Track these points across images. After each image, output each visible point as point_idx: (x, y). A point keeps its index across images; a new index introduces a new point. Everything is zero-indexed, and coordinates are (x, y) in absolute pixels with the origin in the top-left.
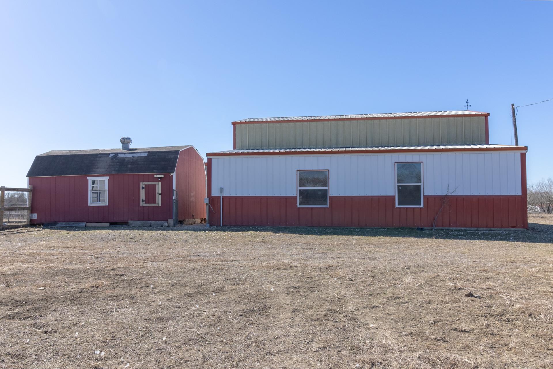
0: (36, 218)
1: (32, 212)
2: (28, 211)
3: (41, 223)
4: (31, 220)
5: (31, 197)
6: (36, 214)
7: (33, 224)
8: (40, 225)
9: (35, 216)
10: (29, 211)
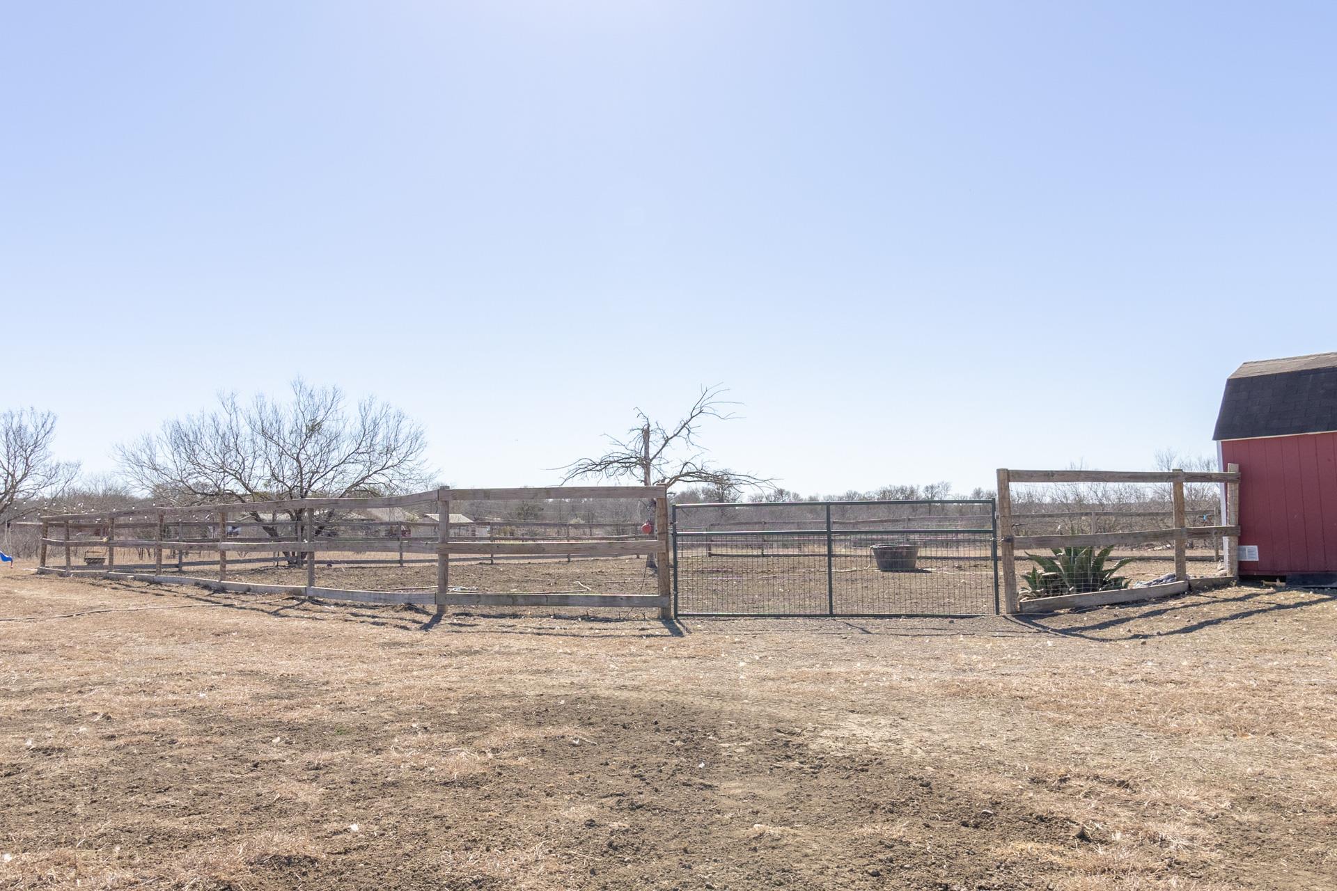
0: (1257, 560)
1: (1242, 541)
2: (1232, 538)
3: (1275, 574)
4: (1242, 565)
5: (1237, 499)
6: (1256, 547)
7: (1246, 575)
8: (1273, 579)
9: (1252, 553)
10: (1236, 539)
